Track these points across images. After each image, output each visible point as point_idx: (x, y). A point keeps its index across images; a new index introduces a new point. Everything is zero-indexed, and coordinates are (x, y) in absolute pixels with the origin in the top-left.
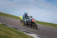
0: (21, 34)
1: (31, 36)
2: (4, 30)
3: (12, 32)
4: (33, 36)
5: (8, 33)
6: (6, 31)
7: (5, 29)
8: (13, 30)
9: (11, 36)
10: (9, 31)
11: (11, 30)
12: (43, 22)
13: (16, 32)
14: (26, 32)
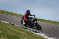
0: (30, 34)
1: (39, 36)
2: (12, 30)
3: (20, 31)
4: (42, 36)
5: (17, 33)
6: (15, 30)
7: (13, 28)
8: (21, 30)
9: (19, 36)
10: (17, 31)
11: (19, 29)
12: (51, 21)
13: (24, 32)
14: (34, 32)
